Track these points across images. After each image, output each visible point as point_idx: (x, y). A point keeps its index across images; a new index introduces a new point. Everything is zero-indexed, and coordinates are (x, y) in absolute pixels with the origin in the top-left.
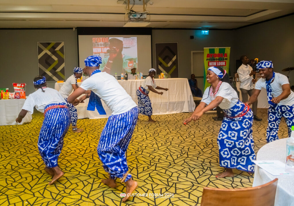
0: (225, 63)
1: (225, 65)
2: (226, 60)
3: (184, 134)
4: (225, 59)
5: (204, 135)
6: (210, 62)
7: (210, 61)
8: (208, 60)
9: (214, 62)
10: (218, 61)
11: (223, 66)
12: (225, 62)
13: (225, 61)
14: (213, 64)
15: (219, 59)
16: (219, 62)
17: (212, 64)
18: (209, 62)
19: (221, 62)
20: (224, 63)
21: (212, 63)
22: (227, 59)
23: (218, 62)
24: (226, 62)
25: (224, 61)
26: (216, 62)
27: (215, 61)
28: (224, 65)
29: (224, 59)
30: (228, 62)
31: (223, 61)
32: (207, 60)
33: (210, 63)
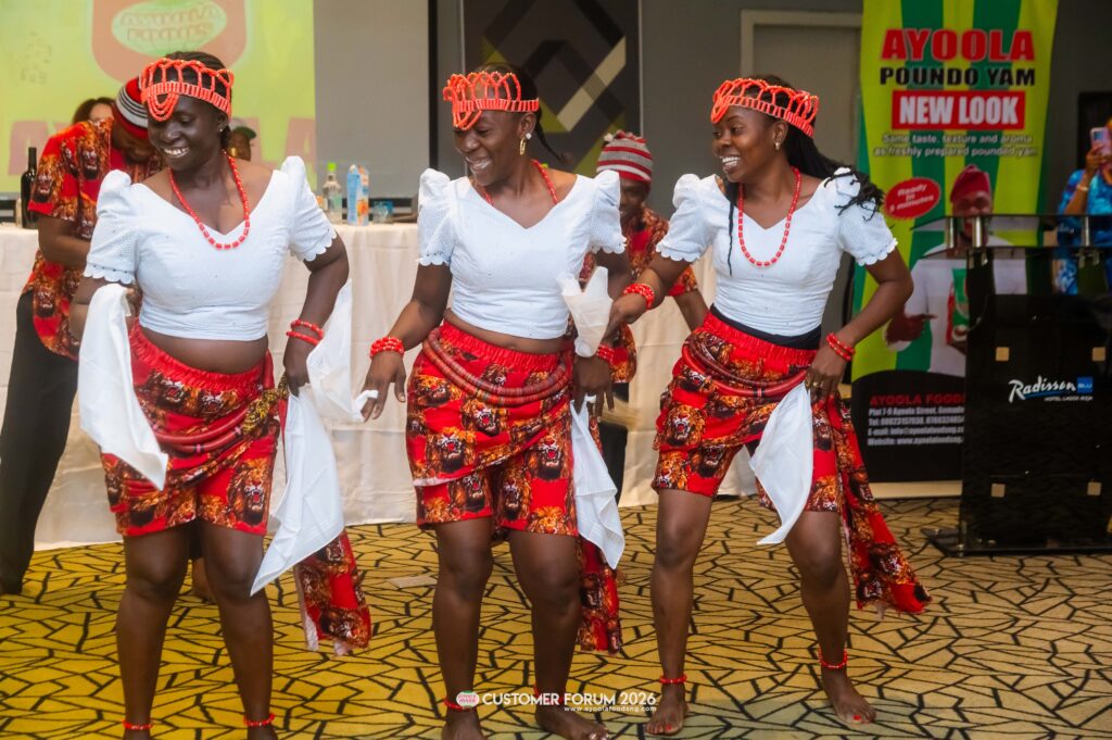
0: (1020, 110)
1: (1020, 125)
2: (1022, 87)
3: (735, 665)
4: (1020, 72)
5: (888, 668)
6: (908, 94)
7: (903, 88)
8: (891, 81)
9: (937, 94)
10: (963, 87)
11: (1000, 127)
12: (1015, 100)
13: (1014, 88)
14: (927, 115)
15: (972, 76)
16: (970, 95)
17: (922, 110)
18: (897, 97)
19: (986, 96)
20: (1005, 110)
21: (922, 100)
22: (1031, 72)
23: (963, 101)
24: (1021, 96)
25: (1011, 95)
26: (947, 94)
27: (947, 87)
28: (1009, 126)
29: (1009, 72)
30: (1037, 96)
31: (1001, 95)
32: (883, 81)
33: (904, 100)
